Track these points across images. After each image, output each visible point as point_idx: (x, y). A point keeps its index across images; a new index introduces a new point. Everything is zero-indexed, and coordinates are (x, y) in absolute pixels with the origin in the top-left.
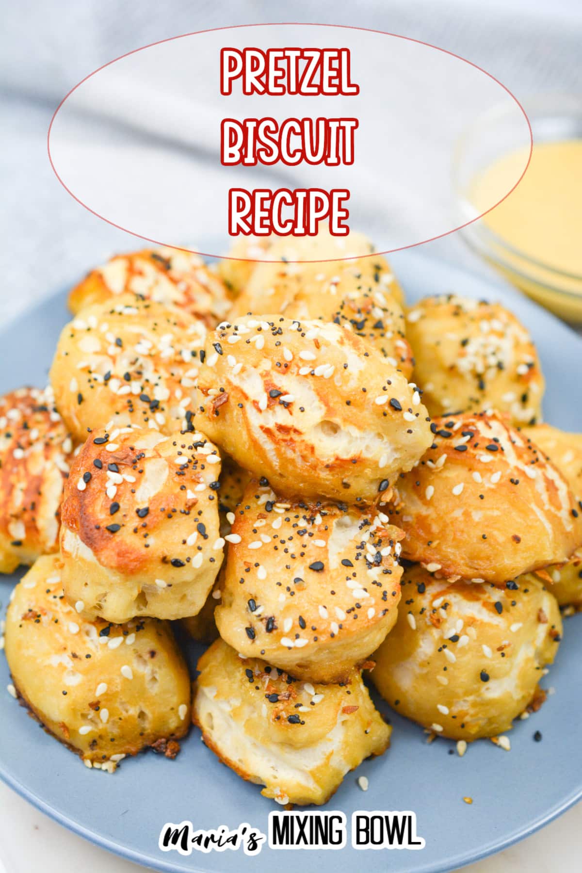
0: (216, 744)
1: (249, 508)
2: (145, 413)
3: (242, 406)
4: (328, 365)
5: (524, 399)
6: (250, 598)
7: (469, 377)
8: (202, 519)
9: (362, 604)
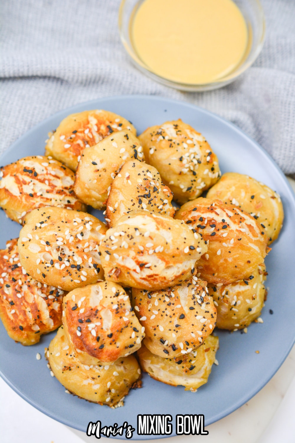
0: (157, 378)
1: (141, 300)
2: (76, 273)
3: (129, 273)
4: (160, 246)
5: (213, 169)
6: (160, 339)
7: (189, 173)
8: (134, 326)
9: (206, 324)
